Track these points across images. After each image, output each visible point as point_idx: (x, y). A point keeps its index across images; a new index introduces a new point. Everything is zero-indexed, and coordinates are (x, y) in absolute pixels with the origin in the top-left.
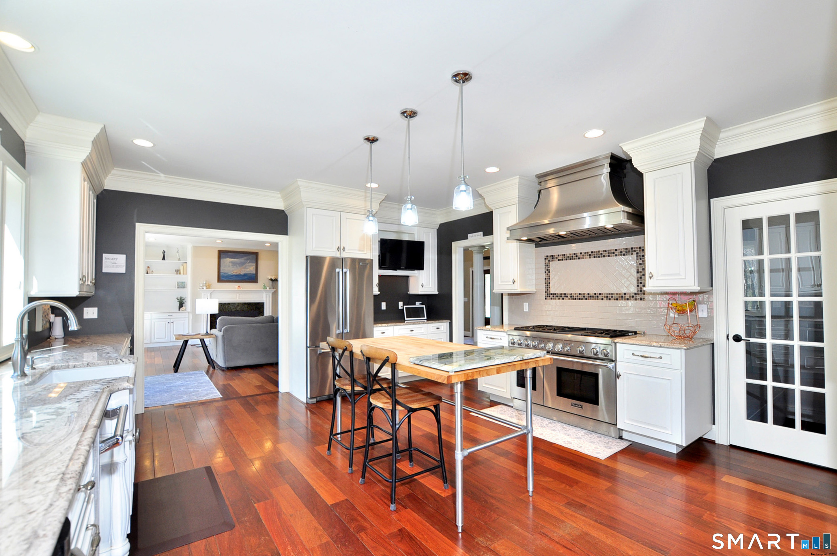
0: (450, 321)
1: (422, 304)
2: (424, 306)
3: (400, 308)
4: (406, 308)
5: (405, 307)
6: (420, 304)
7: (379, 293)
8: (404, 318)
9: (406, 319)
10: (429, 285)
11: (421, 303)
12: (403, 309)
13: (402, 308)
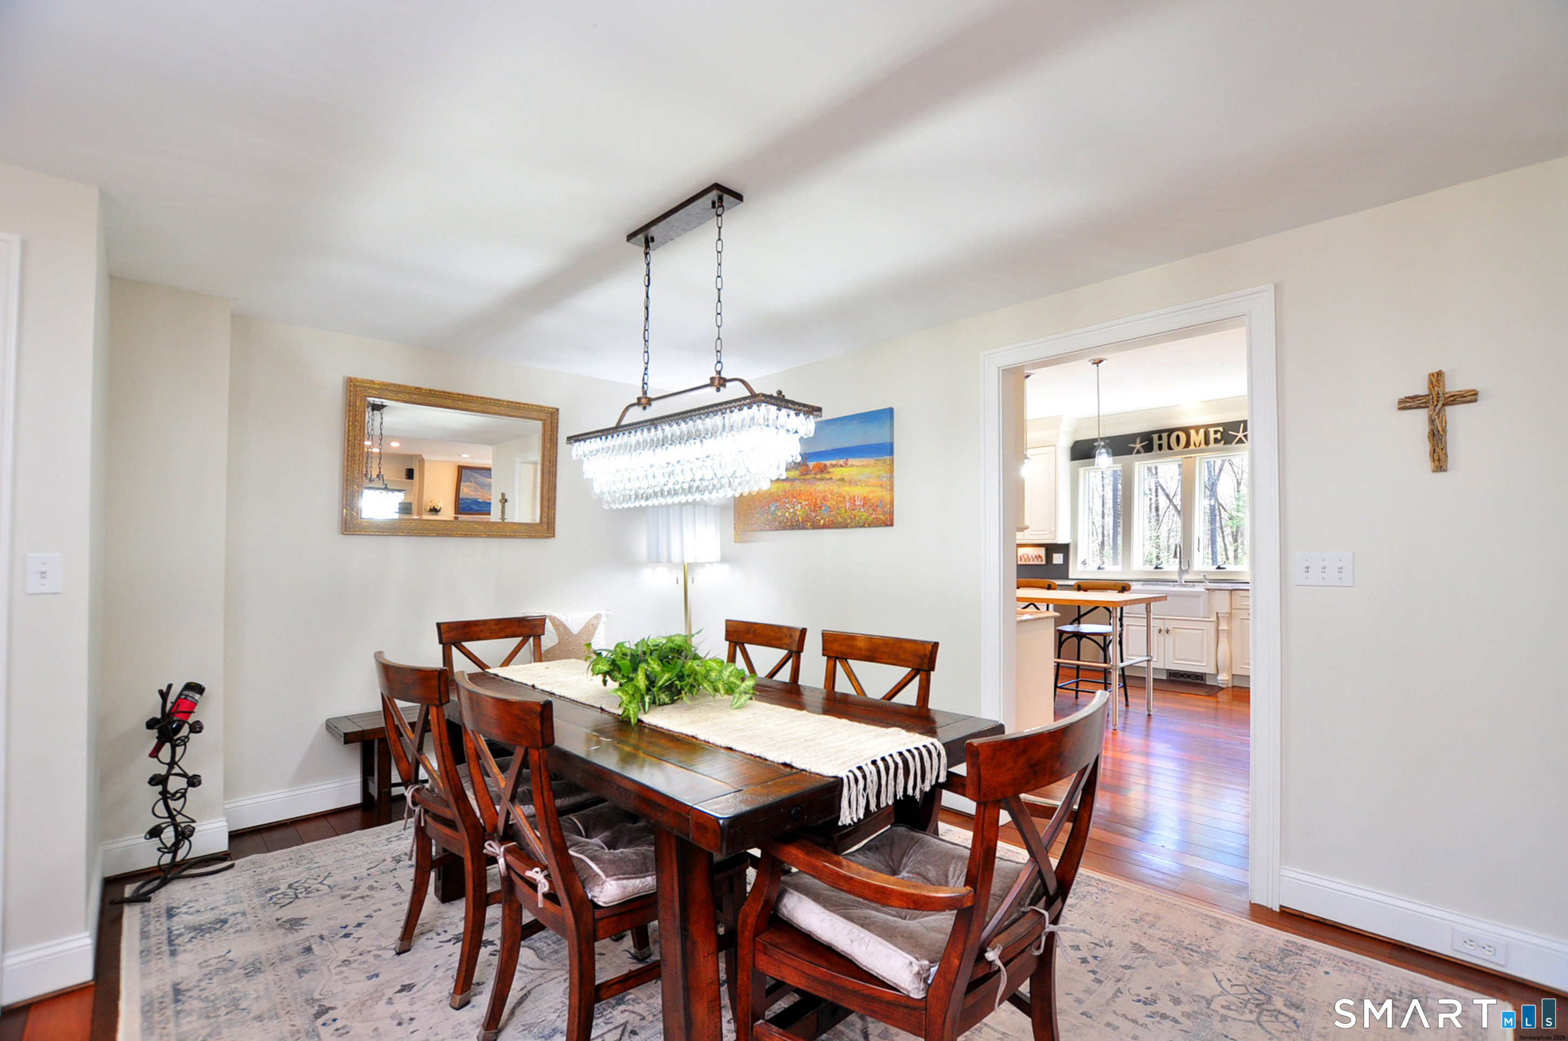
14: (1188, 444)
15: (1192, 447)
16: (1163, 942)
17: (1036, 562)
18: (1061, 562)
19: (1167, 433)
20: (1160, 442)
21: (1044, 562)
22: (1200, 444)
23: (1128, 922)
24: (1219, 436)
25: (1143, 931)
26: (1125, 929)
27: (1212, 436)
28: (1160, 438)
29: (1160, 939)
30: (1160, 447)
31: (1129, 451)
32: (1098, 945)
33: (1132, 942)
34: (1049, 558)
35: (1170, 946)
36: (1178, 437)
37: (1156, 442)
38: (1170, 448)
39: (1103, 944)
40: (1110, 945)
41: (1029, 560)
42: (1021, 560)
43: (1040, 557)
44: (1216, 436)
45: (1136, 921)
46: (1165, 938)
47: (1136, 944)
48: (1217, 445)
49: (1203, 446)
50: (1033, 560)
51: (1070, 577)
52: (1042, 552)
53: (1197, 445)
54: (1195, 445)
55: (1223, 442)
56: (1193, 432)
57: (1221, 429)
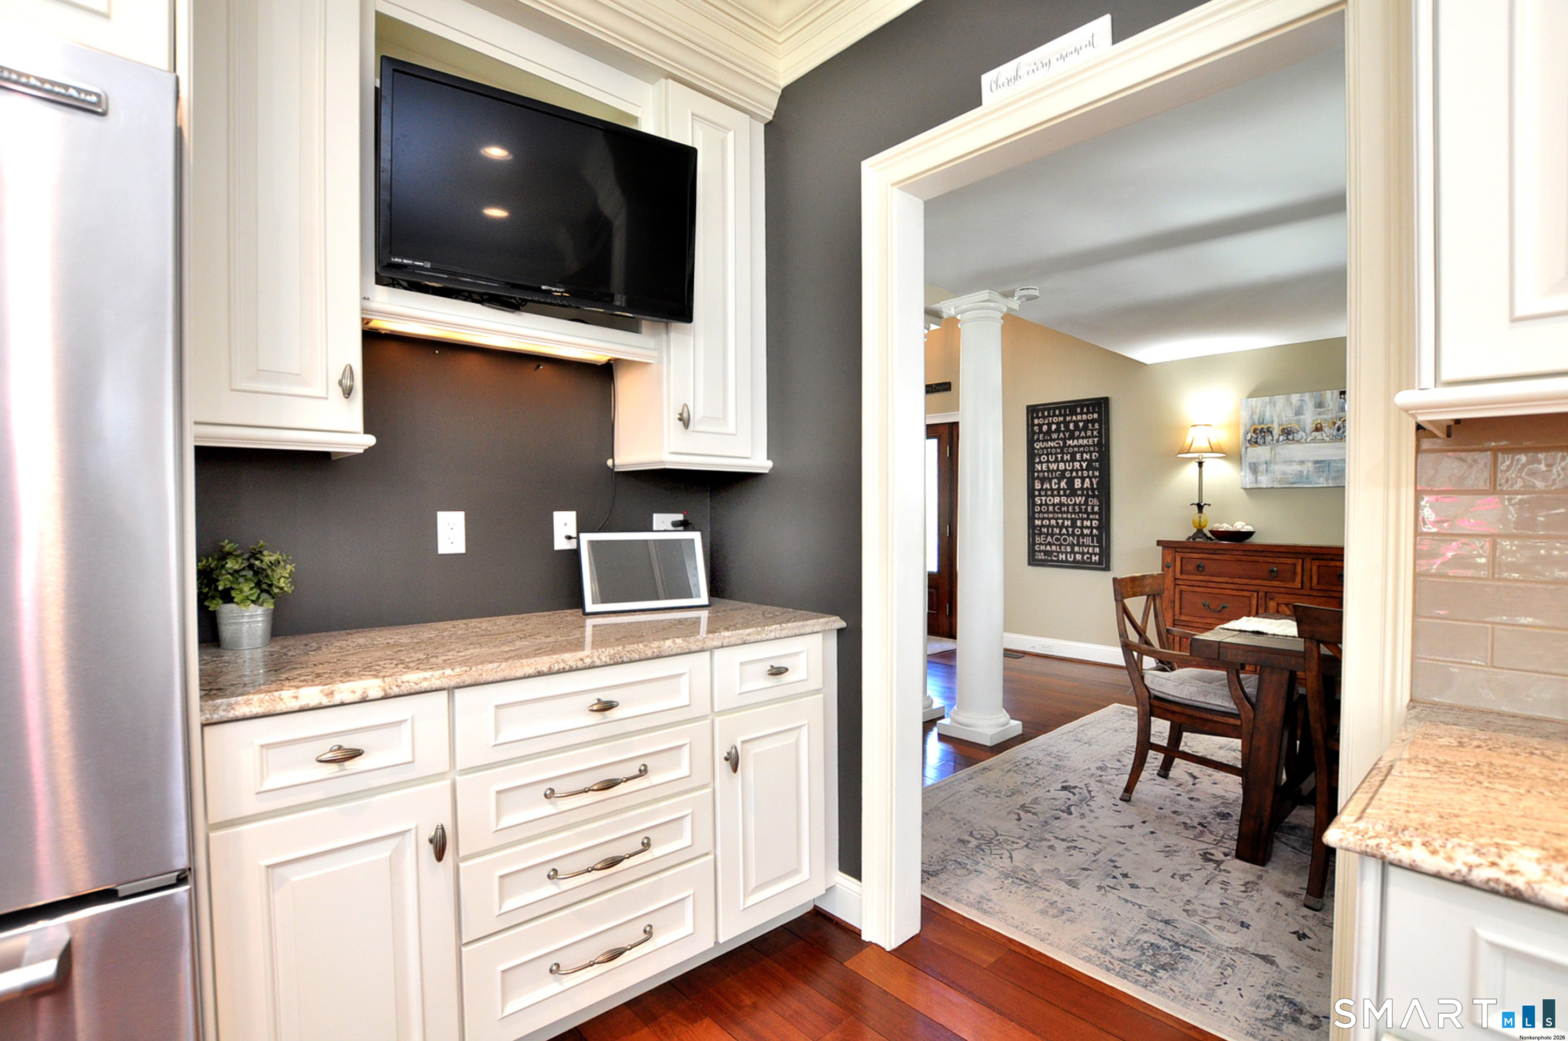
0: (843, 624)
1: (685, 525)
2: (696, 536)
3: (561, 544)
4: (592, 544)
5: (586, 538)
6: (675, 524)
7: (371, 440)
8: (580, 604)
9: (590, 607)
10: (724, 418)
11: (680, 517)
12: (576, 553)
13: (572, 545)
16: (1047, 888)
23: (1078, 909)
25: (1064, 899)
26: (1083, 901)
29: (1048, 891)
32: (1112, 888)
33: (1078, 888)
35: (1040, 884)
39: (1107, 889)
40: (1100, 888)
45: (1069, 909)
46: (1044, 892)
47: (1074, 887)
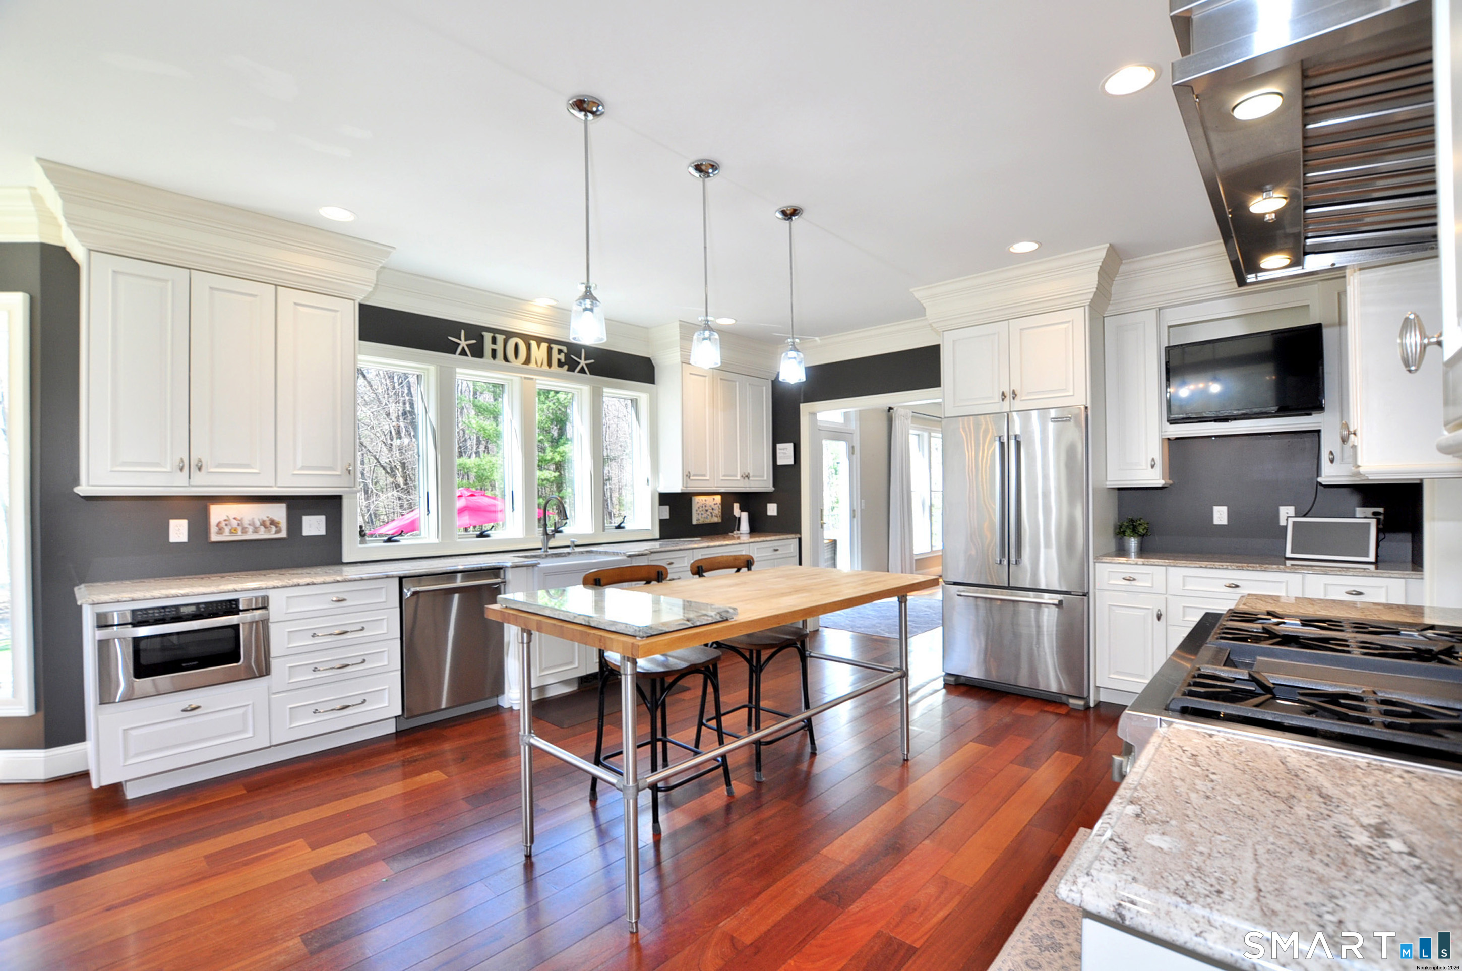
14: (528, 361)
15: (532, 365)
17: (263, 535)
18: (322, 531)
19: (504, 337)
20: (494, 347)
21: (283, 534)
22: (542, 364)
24: (562, 357)
27: (555, 356)
28: (494, 341)
30: (494, 353)
31: (451, 349)
34: (294, 524)
36: (516, 346)
37: (488, 346)
38: (506, 359)
41: (244, 531)
42: (220, 531)
43: (273, 523)
44: (559, 357)
48: (560, 370)
49: (545, 367)
50: (256, 531)
51: (345, 560)
52: (279, 512)
53: (539, 364)
54: (536, 363)
55: (566, 367)
56: (534, 344)
57: (564, 349)
